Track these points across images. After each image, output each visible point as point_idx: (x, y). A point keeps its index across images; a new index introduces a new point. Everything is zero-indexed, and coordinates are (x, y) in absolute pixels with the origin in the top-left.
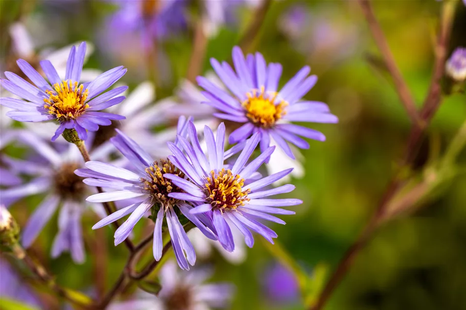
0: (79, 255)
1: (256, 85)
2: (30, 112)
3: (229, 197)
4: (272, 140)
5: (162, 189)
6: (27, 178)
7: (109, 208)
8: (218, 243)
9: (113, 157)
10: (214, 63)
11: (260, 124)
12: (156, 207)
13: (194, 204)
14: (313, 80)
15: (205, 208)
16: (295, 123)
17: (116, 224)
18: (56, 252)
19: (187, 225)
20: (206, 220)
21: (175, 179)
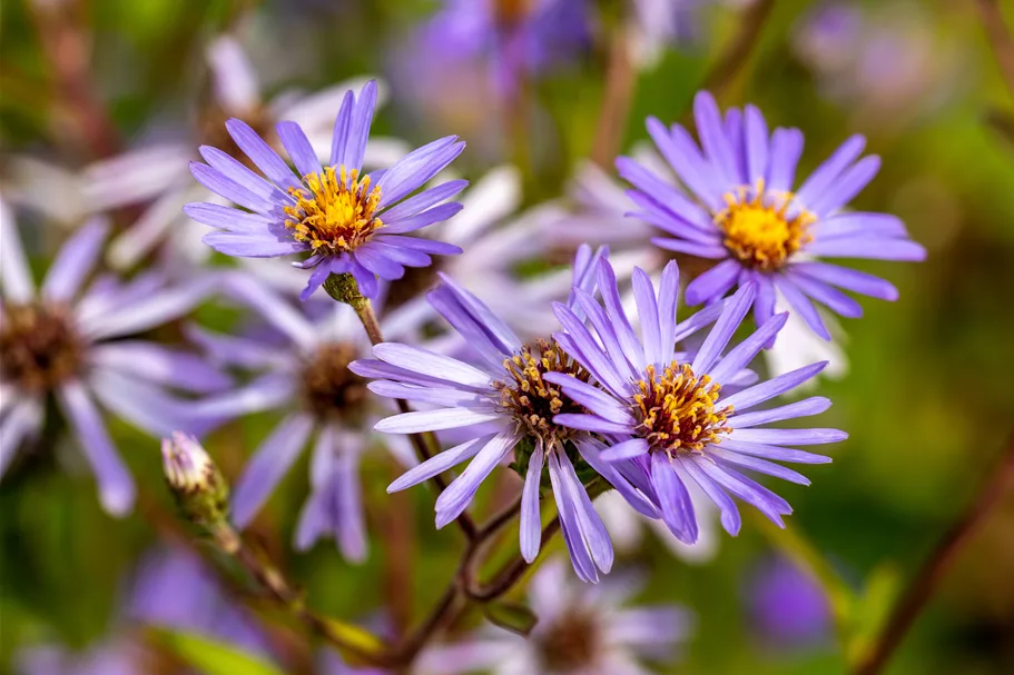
0: (355, 545)
1: (745, 177)
2: (254, 235)
3: (687, 425)
4: (781, 299)
5: (540, 405)
6: (241, 376)
7: (424, 445)
8: (662, 526)
9: (430, 331)
10: (654, 127)
11: (755, 263)
12: (526, 444)
13: (610, 440)
14: (871, 165)
15: (634, 448)
16: (826, 260)
17: (440, 482)
18: (305, 537)
19: (595, 484)
20: (636, 475)
21: (569, 383)
